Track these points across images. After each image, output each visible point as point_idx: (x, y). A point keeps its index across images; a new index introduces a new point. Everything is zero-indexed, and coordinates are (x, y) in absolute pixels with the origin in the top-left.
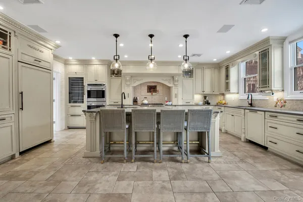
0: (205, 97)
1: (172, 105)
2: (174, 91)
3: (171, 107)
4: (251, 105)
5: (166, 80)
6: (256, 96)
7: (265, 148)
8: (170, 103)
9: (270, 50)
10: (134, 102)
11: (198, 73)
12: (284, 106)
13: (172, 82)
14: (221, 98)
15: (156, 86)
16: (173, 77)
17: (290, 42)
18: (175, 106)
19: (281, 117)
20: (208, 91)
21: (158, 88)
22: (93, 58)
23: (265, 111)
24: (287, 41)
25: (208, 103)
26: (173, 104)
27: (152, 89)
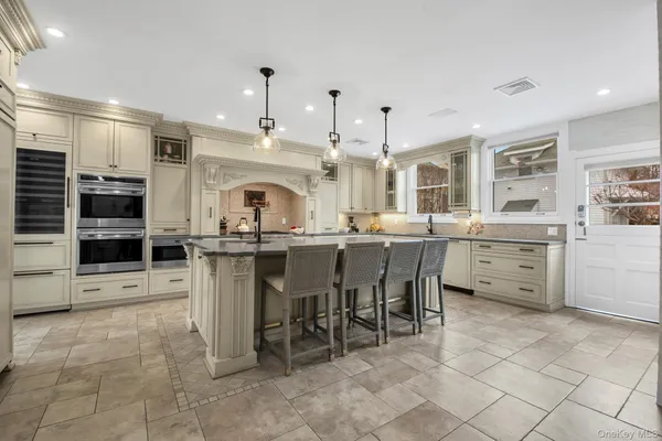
0: (351, 219)
1: (303, 234)
2: (309, 205)
3: (302, 238)
4: (431, 231)
5: (294, 183)
6: (438, 218)
7: (470, 292)
8: (301, 230)
9: (468, 154)
10: (221, 228)
11: (343, 174)
12: (481, 232)
13: (305, 188)
14: (372, 220)
15: (263, 194)
16: (308, 178)
17: (489, 148)
18: (312, 235)
19: (495, 246)
20: (358, 208)
21: (269, 198)
22: (113, 102)
23: (471, 240)
24: (486, 145)
25: (355, 229)
26: (307, 232)
27: (255, 199)
